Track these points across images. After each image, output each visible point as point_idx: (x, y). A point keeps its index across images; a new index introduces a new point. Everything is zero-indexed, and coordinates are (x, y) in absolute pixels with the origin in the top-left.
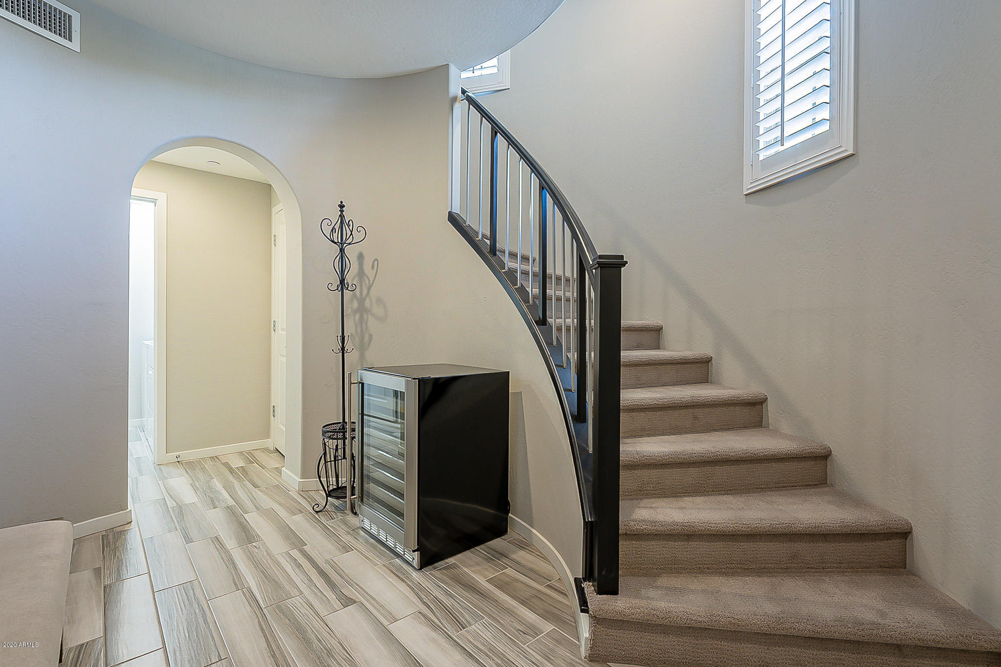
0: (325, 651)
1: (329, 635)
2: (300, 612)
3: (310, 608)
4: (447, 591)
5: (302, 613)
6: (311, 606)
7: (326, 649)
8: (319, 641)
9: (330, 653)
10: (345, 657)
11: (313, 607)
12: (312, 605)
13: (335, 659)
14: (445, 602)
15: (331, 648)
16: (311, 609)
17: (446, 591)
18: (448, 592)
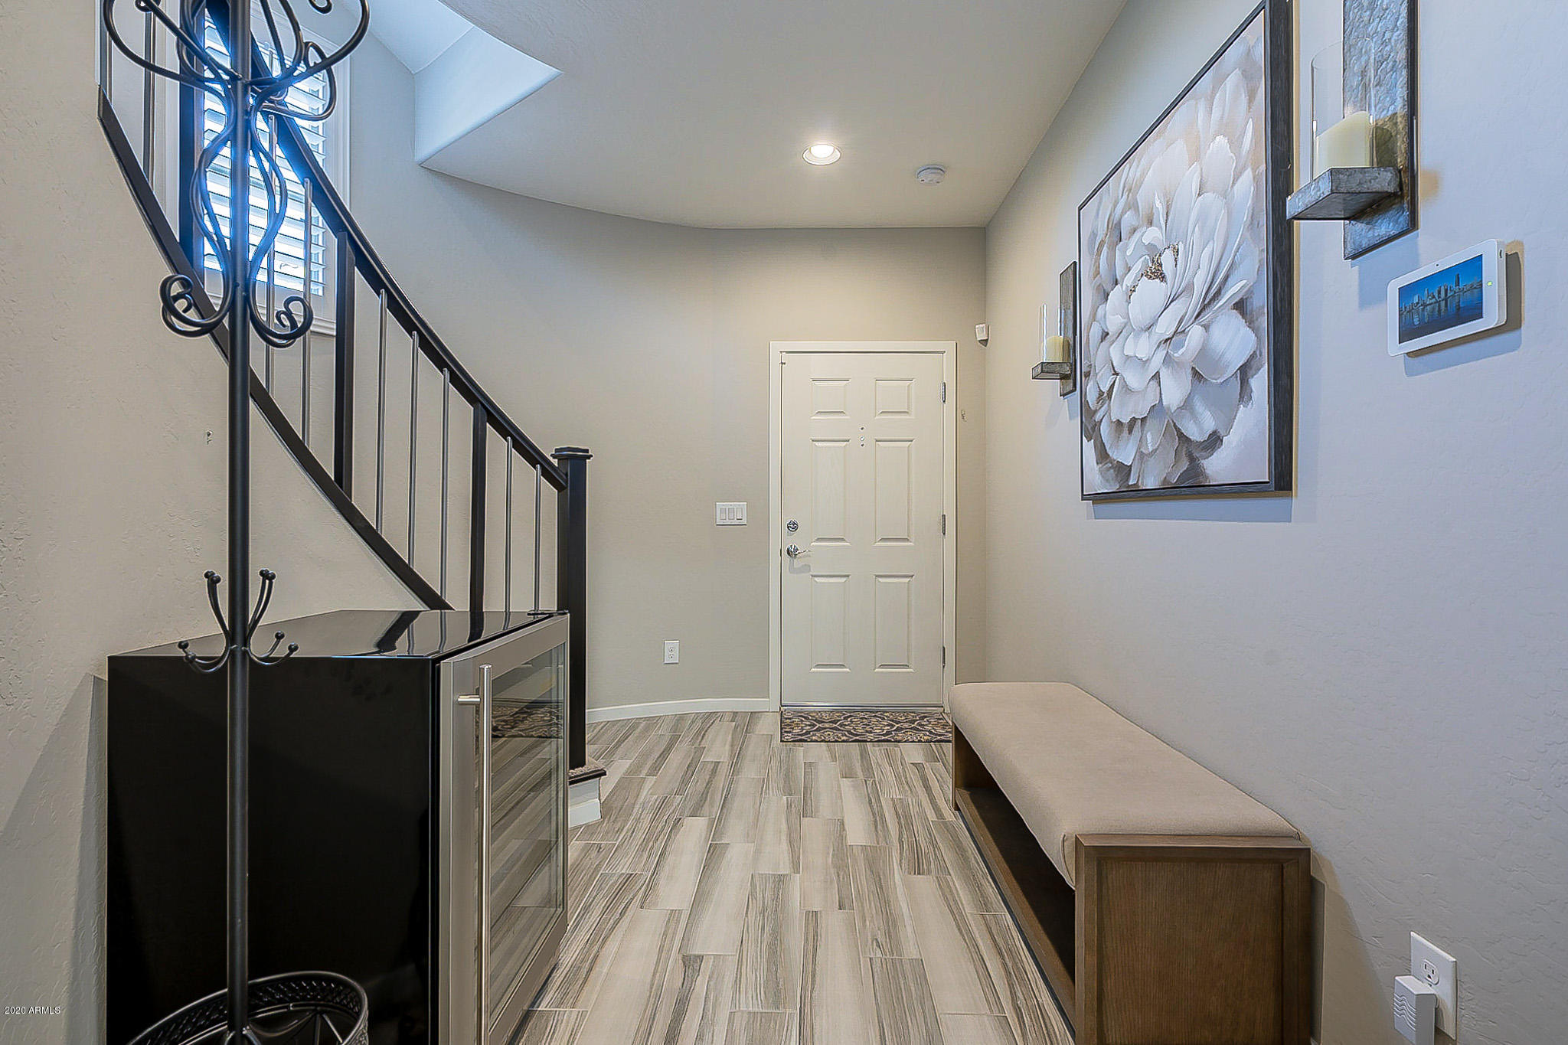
0: (766, 914)
1: (750, 929)
2: (756, 978)
3: (740, 978)
4: (581, 914)
5: (756, 975)
6: (738, 981)
7: (764, 916)
8: (763, 928)
9: (763, 913)
10: (754, 901)
11: (737, 977)
12: (736, 981)
13: (764, 903)
14: (603, 905)
15: (758, 915)
16: (741, 975)
17: (581, 916)
18: (583, 912)
